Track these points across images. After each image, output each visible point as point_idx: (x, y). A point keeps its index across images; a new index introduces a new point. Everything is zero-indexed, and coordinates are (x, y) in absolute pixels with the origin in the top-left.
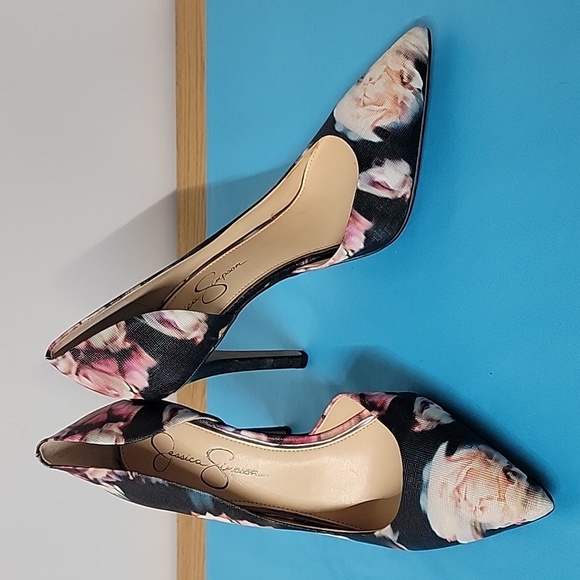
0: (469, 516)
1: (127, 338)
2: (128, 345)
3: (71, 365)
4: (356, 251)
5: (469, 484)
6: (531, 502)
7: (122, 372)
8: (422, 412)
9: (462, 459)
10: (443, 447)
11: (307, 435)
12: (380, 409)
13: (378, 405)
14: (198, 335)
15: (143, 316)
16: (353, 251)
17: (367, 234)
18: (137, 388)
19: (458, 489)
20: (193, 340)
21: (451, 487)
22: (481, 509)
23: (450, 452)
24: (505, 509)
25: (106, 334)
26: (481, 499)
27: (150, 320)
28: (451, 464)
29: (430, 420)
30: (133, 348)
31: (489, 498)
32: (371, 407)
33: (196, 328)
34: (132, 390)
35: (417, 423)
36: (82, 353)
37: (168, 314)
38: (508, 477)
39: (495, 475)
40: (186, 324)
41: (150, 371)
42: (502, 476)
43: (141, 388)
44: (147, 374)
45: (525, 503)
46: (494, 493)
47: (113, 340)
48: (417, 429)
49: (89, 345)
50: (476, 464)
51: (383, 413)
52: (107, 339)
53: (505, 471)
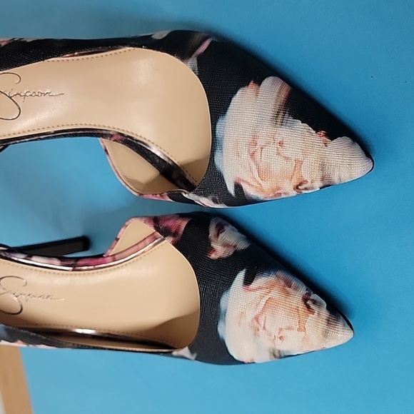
0: (266, 343)
5: (268, 314)
6: (332, 333)
8: (218, 235)
9: (260, 288)
10: (241, 276)
11: (101, 256)
12: (174, 235)
13: (173, 230)
19: (257, 319)
21: (250, 316)
22: (281, 338)
23: (248, 281)
24: (305, 339)
26: (281, 329)
28: (249, 294)
29: (226, 245)
31: (289, 328)
32: (165, 233)
35: (212, 250)
38: (308, 307)
39: (294, 305)
42: (301, 306)
45: (326, 334)
46: (294, 322)
48: (213, 256)
50: (275, 294)
51: (178, 238)
53: (305, 300)
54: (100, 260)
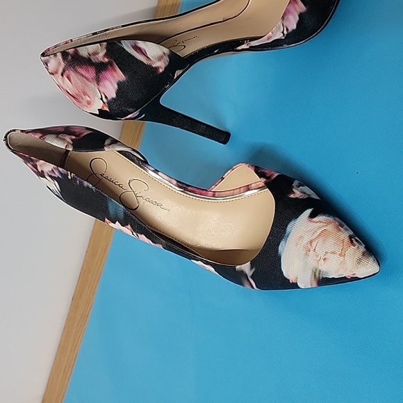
0: (312, 262)
1: (106, 55)
2: (106, 60)
3: (59, 64)
4: (290, 30)
5: (321, 239)
6: (364, 261)
7: (98, 80)
8: (299, 187)
9: (320, 222)
10: (308, 211)
12: (268, 178)
13: (268, 175)
14: (161, 65)
15: (122, 41)
16: (287, 30)
17: (301, 15)
18: (106, 97)
19: (311, 242)
20: (157, 69)
21: (306, 240)
22: (324, 259)
23: (312, 216)
24: (343, 263)
25: (91, 48)
26: (326, 253)
27: (127, 46)
28: (311, 224)
29: (303, 193)
30: (110, 63)
31: (333, 253)
32: (261, 175)
33: (160, 59)
34: (102, 99)
35: (293, 192)
36: (70, 57)
37: (141, 44)
38: (352, 242)
39: (342, 238)
40: (154, 54)
41: (119, 84)
42: (347, 239)
43: (109, 98)
44: (117, 86)
45: (359, 261)
46: (338, 249)
47: (96, 53)
49: (76, 53)
50: (330, 228)
51: (269, 181)
52: (91, 51)
53: (350, 237)
54: (204, 192)
